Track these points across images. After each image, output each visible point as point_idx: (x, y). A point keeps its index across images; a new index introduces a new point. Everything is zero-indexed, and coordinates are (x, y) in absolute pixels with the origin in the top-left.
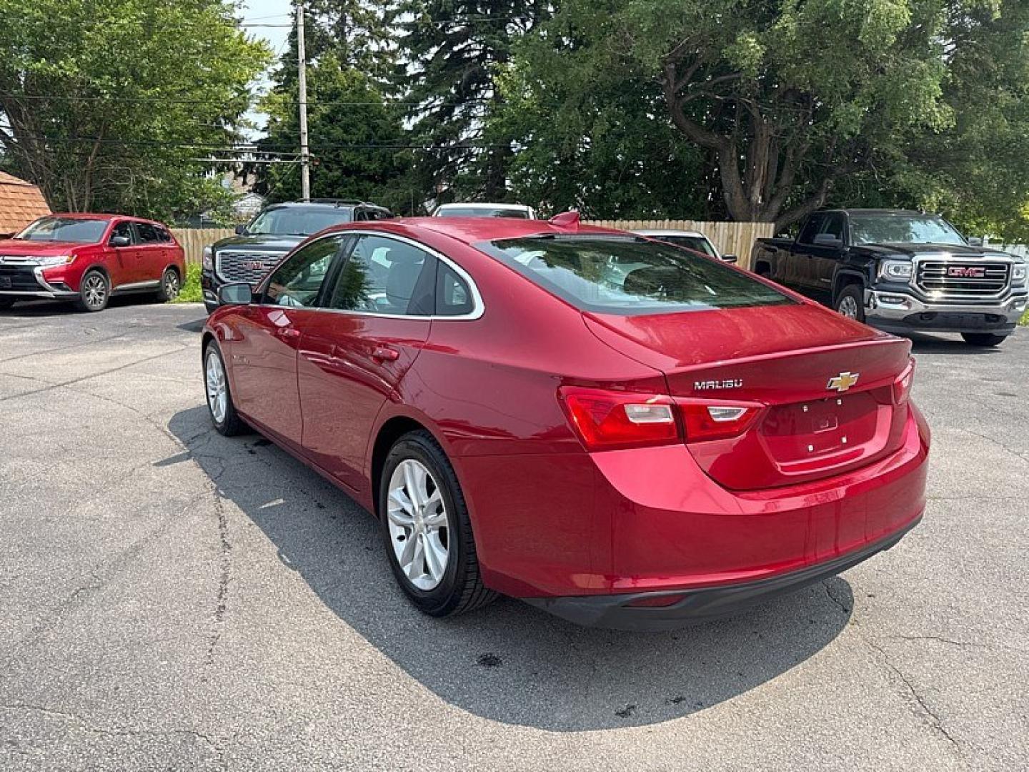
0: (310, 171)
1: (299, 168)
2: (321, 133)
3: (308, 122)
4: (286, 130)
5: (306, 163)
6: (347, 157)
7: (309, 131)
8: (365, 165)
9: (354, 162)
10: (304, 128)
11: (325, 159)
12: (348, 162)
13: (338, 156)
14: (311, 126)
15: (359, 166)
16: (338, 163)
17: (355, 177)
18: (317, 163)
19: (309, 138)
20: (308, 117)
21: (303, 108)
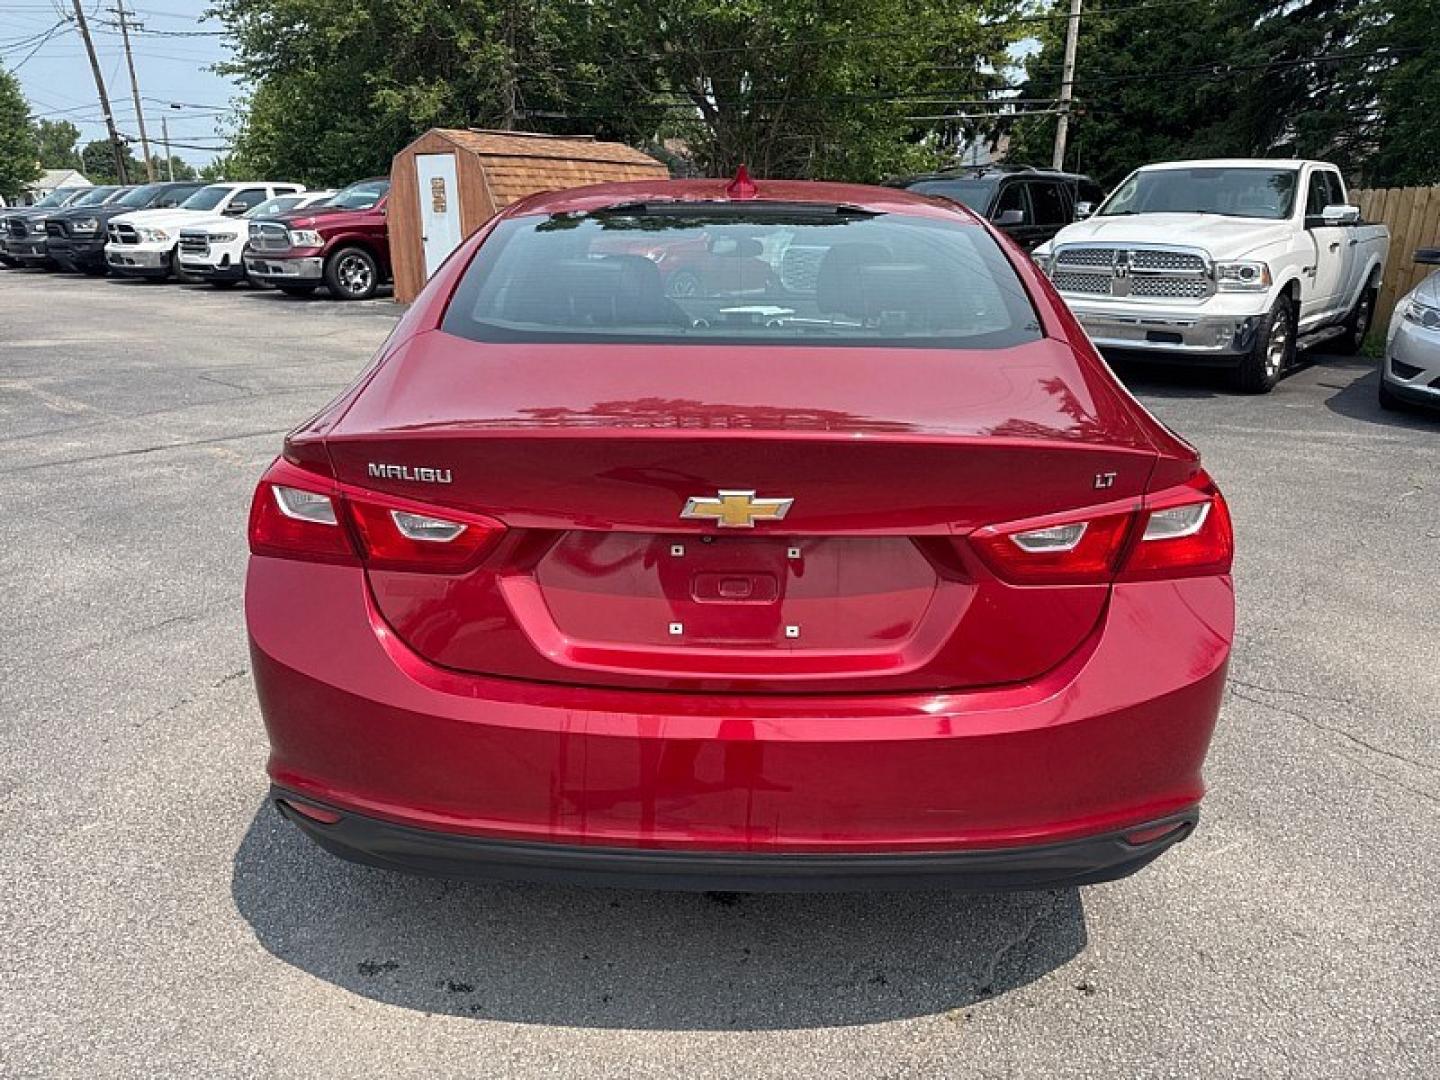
0: (1069, 125)
1: (1054, 120)
2: (1096, 65)
3: (1078, 49)
4: (1045, 64)
5: (1064, 113)
6: (1131, 97)
7: (1078, 61)
8: (1160, 110)
9: (1141, 106)
10: (1071, 58)
11: (1096, 104)
12: (1132, 105)
13: (1117, 98)
14: (1080, 53)
15: (1150, 111)
16: (1117, 109)
17: (1139, 130)
18: (1082, 112)
19: (1075, 74)
20: (1079, 39)
21: (1075, 24)
